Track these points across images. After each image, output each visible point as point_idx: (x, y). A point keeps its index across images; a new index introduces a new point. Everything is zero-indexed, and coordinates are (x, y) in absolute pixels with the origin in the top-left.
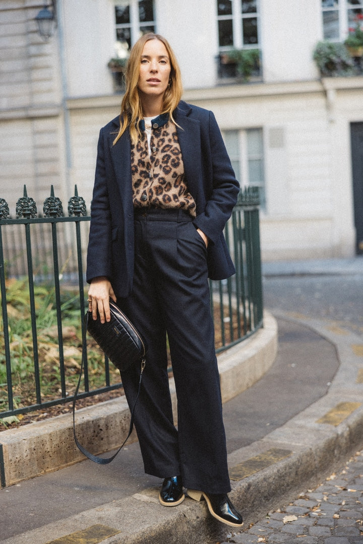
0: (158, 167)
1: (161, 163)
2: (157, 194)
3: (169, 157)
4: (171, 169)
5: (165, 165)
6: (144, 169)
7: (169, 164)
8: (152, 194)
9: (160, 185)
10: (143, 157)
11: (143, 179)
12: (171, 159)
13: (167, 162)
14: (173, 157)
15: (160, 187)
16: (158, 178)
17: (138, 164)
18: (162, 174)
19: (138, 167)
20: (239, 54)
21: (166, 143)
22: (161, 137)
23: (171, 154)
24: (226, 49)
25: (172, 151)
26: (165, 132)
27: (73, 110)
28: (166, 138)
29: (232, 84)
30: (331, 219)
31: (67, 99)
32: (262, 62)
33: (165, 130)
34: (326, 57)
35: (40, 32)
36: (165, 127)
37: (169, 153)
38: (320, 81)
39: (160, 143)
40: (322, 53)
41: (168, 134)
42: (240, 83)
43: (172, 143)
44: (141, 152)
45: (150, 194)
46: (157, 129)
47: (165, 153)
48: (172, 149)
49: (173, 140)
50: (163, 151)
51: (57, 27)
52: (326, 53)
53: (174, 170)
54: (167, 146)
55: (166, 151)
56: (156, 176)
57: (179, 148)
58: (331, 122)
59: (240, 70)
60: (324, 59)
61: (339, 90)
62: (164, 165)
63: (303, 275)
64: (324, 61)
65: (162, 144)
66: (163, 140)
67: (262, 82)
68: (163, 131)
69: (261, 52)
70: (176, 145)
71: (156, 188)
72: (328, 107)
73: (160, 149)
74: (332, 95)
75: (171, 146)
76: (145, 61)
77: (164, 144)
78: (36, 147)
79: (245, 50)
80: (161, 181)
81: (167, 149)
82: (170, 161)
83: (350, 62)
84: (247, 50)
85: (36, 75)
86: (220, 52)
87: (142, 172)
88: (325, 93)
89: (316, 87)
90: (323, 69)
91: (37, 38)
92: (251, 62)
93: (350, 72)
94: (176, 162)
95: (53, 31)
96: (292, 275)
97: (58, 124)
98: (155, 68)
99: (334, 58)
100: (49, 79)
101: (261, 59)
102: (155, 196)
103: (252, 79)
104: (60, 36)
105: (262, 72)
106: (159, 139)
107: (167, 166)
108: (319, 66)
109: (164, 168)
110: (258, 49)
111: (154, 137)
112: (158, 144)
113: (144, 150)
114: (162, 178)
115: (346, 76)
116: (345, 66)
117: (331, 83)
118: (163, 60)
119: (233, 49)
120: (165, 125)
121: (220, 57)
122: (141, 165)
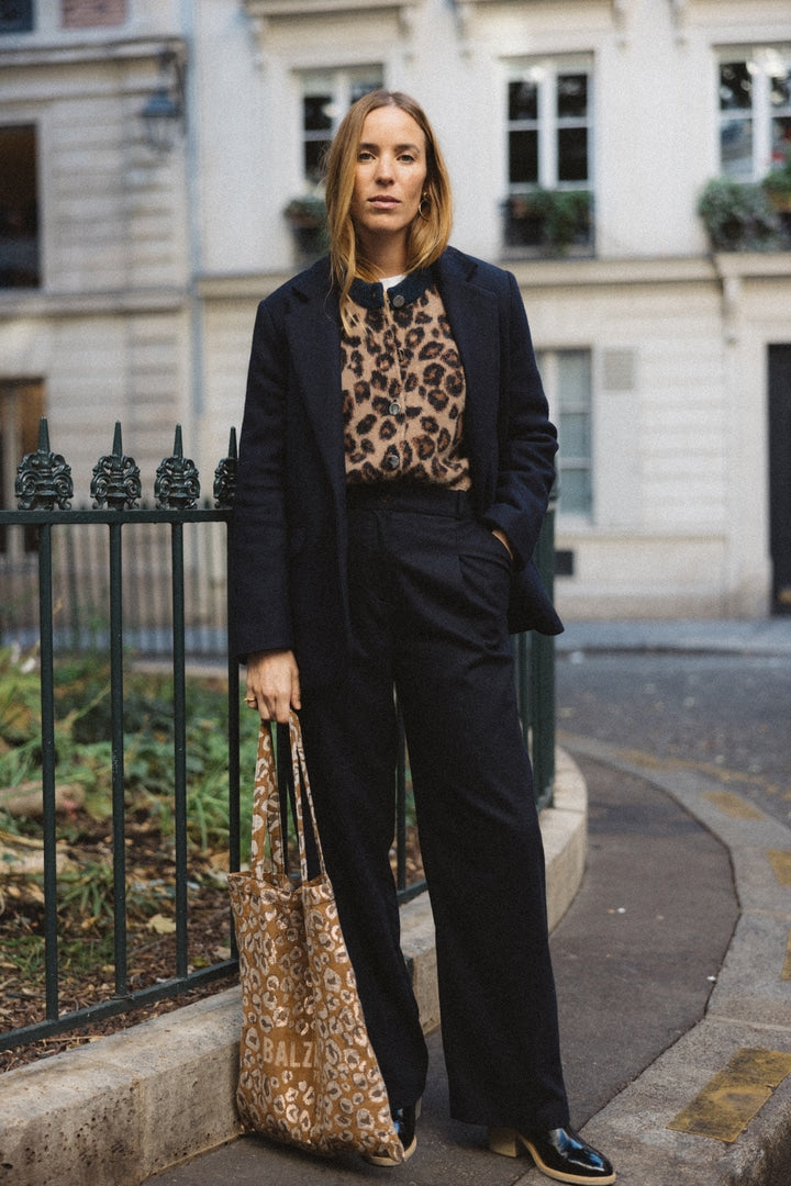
0: (417, 390)
1: (421, 383)
2: (422, 456)
3: (441, 370)
4: (447, 399)
5: (433, 388)
6: (385, 394)
7: (442, 387)
8: (410, 454)
9: (426, 433)
10: (382, 366)
11: (378, 416)
12: (446, 374)
13: (436, 382)
14: (450, 371)
15: (427, 439)
16: (419, 417)
17: (373, 381)
18: (428, 410)
19: (371, 388)
20: (547, 198)
21: (428, 338)
22: (414, 325)
23: (445, 365)
24: (523, 189)
25: (445, 358)
26: (422, 314)
27: (213, 301)
28: (427, 328)
29: (533, 259)
30: (723, 539)
31: (199, 278)
32: (594, 218)
33: (420, 309)
34: (724, 211)
35: (150, 142)
36: (419, 303)
37: (438, 361)
38: (710, 258)
39: (413, 338)
40: (716, 202)
41: (428, 319)
42: (549, 257)
43: (442, 339)
44: (376, 355)
45: (406, 455)
46: (402, 308)
47: (430, 362)
48: (444, 351)
49: (440, 331)
50: (423, 356)
51: (185, 130)
52: (724, 203)
53: (452, 400)
54: (432, 345)
55: (429, 357)
56: (413, 412)
57: (456, 350)
58: (731, 342)
59: (548, 231)
60: (721, 214)
61: (749, 279)
62: (429, 388)
63: (662, 651)
64: (719, 218)
65: (419, 341)
66: (420, 333)
67: (593, 257)
68: (415, 312)
69: (593, 197)
70: (450, 344)
71: (417, 441)
72: (726, 311)
73: (417, 351)
74: (733, 287)
75: (441, 346)
76: (366, 156)
77: (425, 342)
78: (134, 371)
79: (561, 193)
80: (428, 425)
81: (432, 351)
82: (443, 380)
83: (773, 222)
84: (566, 193)
85: (140, 227)
86: (512, 195)
87: (378, 401)
88: (719, 284)
89: (701, 270)
90: (718, 236)
91: (145, 154)
92: (572, 215)
93: (772, 243)
94: (456, 383)
95: (177, 141)
96: (641, 650)
97: (179, 327)
98: (386, 174)
99: (741, 214)
100: (164, 237)
101: (593, 210)
102: (416, 460)
103: (575, 250)
104: (191, 151)
105: (594, 239)
106: (408, 329)
107: (439, 392)
108: (709, 230)
109: (430, 395)
110: (586, 192)
111: (397, 327)
112: (407, 341)
113: (384, 351)
114: (431, 420)
115: (763, 251)
116: (762, 231)
117: (731, 265)
118: (407, 153)
119: (537, 191)
120: (419, 300)
121: (509, 206)
122: (378, 384)
